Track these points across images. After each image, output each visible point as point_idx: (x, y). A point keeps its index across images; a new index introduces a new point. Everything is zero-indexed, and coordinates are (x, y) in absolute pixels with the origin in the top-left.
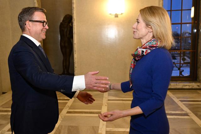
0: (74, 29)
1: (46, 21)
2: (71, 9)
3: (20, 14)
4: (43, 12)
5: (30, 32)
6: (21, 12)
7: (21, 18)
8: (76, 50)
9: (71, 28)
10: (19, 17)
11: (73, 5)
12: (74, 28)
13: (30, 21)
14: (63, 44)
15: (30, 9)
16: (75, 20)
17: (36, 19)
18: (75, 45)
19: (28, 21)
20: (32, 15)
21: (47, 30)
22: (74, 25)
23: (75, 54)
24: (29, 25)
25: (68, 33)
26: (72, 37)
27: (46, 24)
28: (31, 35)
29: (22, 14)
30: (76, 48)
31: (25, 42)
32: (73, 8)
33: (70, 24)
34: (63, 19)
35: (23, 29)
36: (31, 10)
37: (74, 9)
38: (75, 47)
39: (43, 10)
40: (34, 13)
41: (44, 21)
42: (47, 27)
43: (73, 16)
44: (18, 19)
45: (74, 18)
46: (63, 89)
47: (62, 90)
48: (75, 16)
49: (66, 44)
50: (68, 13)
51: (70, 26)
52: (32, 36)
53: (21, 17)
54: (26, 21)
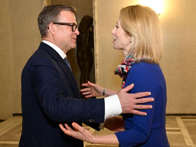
0: (95, 36)
1: (76, 23)
2: (91, 9)
3: (40, 14)
4: (73, 11)
5: (54, 39)
6: (42, 12)
7: (41, 20)
8: (98, 63)
9: (91, 34)
10: (39, 19)
11: (93, 3)
12: (95, 34)
13: (54, 23)
14: (80, 55)
15: (54, 8)
16: (96, 23)
17: (62, 20)
18: (96, 57)
19: (52, 24)
20: (57, 15)
21: (77, 36)
22: (95, 30)
23: (97, 68)
24: (53, 28)
25: (87, 40)
26: (92, 46)
27: (76, 27)
28: (55, 43)
29: (44, 14)
30: (98, 61)
31: (48, 52)
32: (93, 8)
33: (90, 29)
34: (81, 22)
35: (44, 34)
36: (56, 8)
37: (95, 8)
38: (96, 59)
39: (72, 8)
40: (61, 12)
41: (74, 24)
42: (77, 32)
43: (94, 18)
44: (38, 20)
45: (95, 21)
46: (92, 119)
47: (90, 120)
48: (96, 18)
49: (85, 55)
50: (87, 14)
51: (90, 31)
52: (56, 45)
53: (42, 18)
54: (49, 23)
